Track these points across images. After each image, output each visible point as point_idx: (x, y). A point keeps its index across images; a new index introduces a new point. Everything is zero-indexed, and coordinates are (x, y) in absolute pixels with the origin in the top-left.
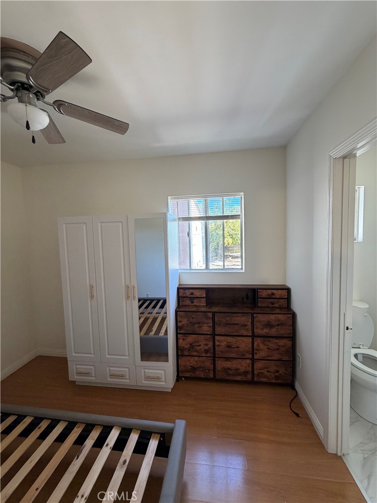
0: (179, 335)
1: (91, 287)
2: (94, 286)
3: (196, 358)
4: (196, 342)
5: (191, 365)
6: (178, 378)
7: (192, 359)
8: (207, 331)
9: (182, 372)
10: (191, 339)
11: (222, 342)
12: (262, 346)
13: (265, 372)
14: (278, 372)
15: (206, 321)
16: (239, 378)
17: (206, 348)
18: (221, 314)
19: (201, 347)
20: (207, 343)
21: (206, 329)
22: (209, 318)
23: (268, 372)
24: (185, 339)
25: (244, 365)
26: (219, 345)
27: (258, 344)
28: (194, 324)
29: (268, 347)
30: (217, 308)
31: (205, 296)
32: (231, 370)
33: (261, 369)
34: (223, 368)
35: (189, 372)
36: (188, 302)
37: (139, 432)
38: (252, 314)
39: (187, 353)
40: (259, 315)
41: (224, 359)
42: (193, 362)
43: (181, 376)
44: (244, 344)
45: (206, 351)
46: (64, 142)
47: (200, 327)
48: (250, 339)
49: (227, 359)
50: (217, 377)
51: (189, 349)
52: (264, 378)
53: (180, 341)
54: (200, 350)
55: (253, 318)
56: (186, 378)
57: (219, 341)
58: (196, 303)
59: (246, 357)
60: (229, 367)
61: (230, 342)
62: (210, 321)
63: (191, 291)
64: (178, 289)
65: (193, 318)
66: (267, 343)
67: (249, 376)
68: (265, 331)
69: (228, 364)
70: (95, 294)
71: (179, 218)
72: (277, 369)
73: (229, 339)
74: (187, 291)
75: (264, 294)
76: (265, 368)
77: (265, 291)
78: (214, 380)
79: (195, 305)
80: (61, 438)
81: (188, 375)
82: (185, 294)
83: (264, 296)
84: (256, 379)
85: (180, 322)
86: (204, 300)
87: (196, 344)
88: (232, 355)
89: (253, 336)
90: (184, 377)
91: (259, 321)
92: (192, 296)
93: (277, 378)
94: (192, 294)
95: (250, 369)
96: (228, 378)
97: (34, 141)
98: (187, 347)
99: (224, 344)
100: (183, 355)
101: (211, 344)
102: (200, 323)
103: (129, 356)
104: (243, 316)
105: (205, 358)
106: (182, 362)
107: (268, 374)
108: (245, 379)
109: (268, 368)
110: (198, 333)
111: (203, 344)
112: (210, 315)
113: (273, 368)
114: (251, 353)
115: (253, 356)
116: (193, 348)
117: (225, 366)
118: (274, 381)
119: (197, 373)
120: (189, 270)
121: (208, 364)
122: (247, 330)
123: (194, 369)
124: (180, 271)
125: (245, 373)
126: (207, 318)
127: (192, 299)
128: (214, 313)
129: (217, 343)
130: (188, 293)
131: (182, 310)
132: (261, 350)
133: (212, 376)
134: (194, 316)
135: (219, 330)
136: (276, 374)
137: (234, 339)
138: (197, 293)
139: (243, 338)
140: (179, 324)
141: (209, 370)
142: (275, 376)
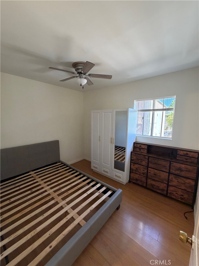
0: (131, 163)
1: (100, 137)
2: (101, 136)
3: (138, 175)
4: (139, 168)
5: (136, 177)
6: (130, 181)
7: (136, 175)
8: (145, 164)
9: (131, 179)
10: (137, 166)
11: (152, 171)
12: (174, 179)
13: (174, 193)
14: (182, 196)
15: (145, 160)
16: (159, 191)
17: (143, 172)
18: (152, 158)
19: (141, 171)
20: (144, 170)
21: (144, 163)
22: (147, 159)
23: (177, 194)
24: (134, 165)
25: (163, 186)
26: (150, 172)
27: (172, 178)
28: (139, 160)
29: (178, 181)
30: (152, 155)
31: (146, 148)
32: (155, 186)
33: (172, 191)
34: (151, 184)
35: (134, 180)
36: (138, 150)
37: (107, 188)
38: (170, 162)
39: (134, 172)
40: (174, 163)
41: (152, 180)
42: (136, 176)
43: (131, 181)
44: (164, 175)
45: (143, 173)
46: (93, 84)
47: (142, 162)
48: (168, 174)
49: (154, 180)
50: (147, 187)
51: (135, 170)
52: (174, 196)
53: (132, 166)
54: (141, 172)
55: (170, 164)
56: (133, 183)
57: (150, 170)
58: (142, 151)
59: (164, 182)
60: (154, 184)
61: (156, 173)
62: (147, 160)
63: (140, 145)
64: (134, 143)
65: (138, 157)
66: (178, 179)
67: (165, 192)
68: (177, 172)
69: (153, 183)
70: (100, 140)
71: (139, 110)
72: (182, 194)
73: (156, 171)
74: (138, 145)
75: (182, 153)
76: (175, 191)
77: (182, 151)
78: (146, 188)
79: (141, 152)
80: (84, 181)
81: (134, 181)
82: (137, 146)
83: (181, 154)
84: (168, 195)
85: (133, 157)
86: (146, 150)
87: (139, 169)
88: (156, 179)
89: (169, 173)
90: (132, 182)
91: (174, 166)
92: (140, 147)
93: (182, 199)
94: (140, 146)
95: (166, 189)
96: (153, 189)
97: (83, 88)
98: (135, 169)
99: (152, 172)
100: (132, 172)
101: (146, 171)
102: (141, 160)
103: (110, 165)
104: (164, 161)
105: (142, 176)
106: (132, 175)
107: (176, 195)
108: (162, 193)
109: (177, 192)
110: (140, 164)
111: (142, 170)
112: (147, 157)
113: (180, 192)
114: (167, 181)
115: (168, 183)
116: (137, 170)
117: (152, 183)
118: (180, 200)
119: (138, 182)
120: (142, 135)
121: (144, 179)
122: (166, 169)
123: (137, 180)
124: (137, 135)
125: (163, 190)
126: (145, 158)
127: (140, 149)
128: (149, 157)
129: (149, 171)
130: (138, 146)
131: (134, 152)
132: (173, 181)
133: (145, 185)
134: (139, 156)
135: (150, 165)
136: (181, 196)
137: (158, 172)
138: (143, 147)
139: (163, 172)
140: (132, 158)
141: (144, 182)
142: (181, 198)
